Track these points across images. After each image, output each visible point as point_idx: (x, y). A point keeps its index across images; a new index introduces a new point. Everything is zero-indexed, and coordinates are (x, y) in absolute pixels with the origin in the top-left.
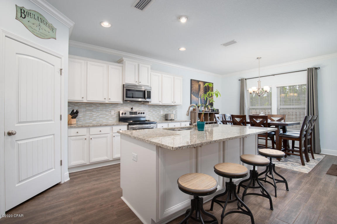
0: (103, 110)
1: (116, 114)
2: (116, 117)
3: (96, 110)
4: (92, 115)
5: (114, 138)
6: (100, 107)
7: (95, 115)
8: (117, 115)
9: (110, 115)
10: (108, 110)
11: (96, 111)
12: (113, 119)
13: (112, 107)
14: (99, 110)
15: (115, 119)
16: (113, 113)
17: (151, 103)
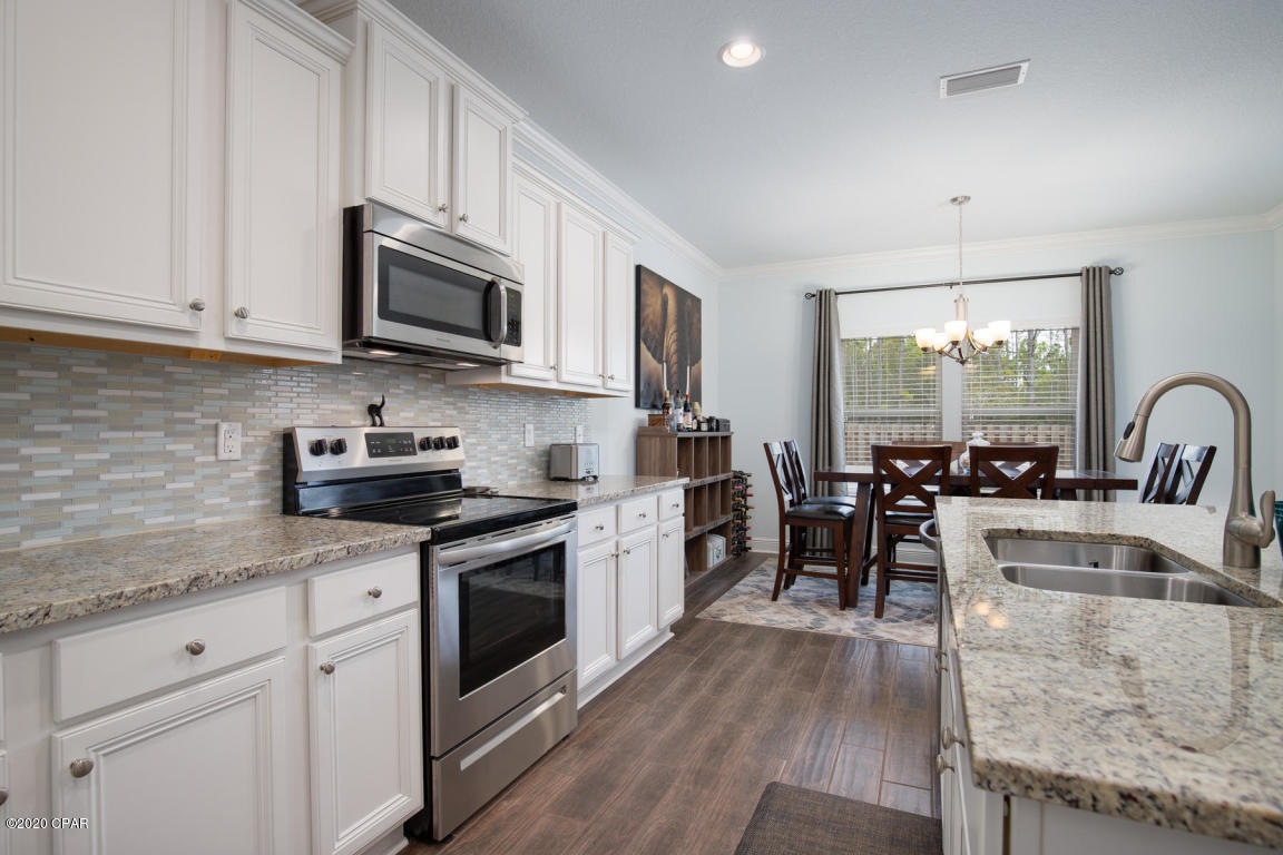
0: (138, 421)
1: (259, 452)
2: (262, 474)
3: (65, 421)
4: (15, 467)
5: (322, 686)
6: (102, 392)
7: (58, 466)
8: (263, 462)
9: (204, 465)
10: (192, 421)
11: (67, 428)
12: (233, 499)
13: (222, 397)
14: (95, 420)
15: (250, 498)
16: (232, 441)
17: (509, 373)
